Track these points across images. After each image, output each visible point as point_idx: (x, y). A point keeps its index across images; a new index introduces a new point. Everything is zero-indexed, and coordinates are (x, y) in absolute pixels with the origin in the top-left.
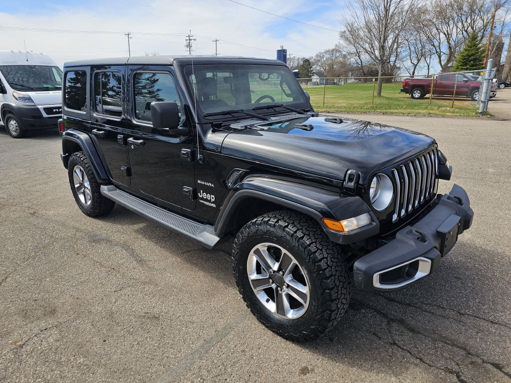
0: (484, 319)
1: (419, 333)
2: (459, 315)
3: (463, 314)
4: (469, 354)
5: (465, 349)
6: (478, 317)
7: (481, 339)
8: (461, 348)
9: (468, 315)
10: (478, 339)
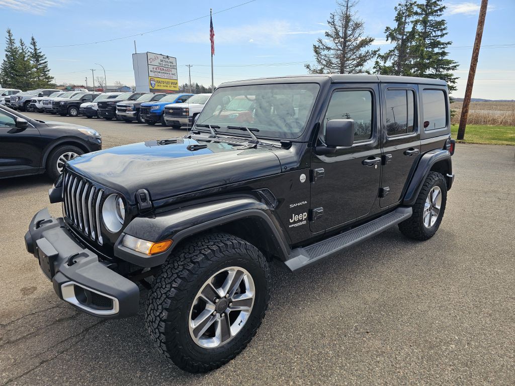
0: (21, 376)
1: (53, 324)
2: (44, 360)
3: (41, 363)
4: (8, 342)
5: (13, 342)
6: (27, 373)
7: (9, 359)
8: (17, 340)
9: (37, 367)
10: (10, 356)
